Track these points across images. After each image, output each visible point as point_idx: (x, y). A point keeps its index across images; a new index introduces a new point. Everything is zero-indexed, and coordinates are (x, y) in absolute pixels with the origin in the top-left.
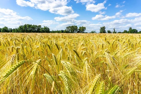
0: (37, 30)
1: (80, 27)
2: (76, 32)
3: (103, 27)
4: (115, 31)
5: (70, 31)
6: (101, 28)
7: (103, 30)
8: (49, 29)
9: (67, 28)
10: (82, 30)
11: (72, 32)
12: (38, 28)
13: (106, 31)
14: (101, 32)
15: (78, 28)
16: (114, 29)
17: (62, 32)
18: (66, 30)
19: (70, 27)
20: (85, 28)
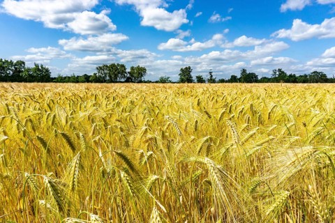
0: (11, 73)
1: (132, 68)
2: (123, 80)
3: (186, 68)
4: (212, 76)
5: (108, 78)
6: (182, 69)
7: (186, 76)
8: (47, 70)
9: (100, 69)
10: (137, 76)
11: (111, 81)
12: (16, 69)
13: (194, 78)
14: (182, 81)
15: (128, 70)
16: (210, 73)
17: (87, 79)
18: (95, 74)
19: (107, 66)
20: (145, 70)
